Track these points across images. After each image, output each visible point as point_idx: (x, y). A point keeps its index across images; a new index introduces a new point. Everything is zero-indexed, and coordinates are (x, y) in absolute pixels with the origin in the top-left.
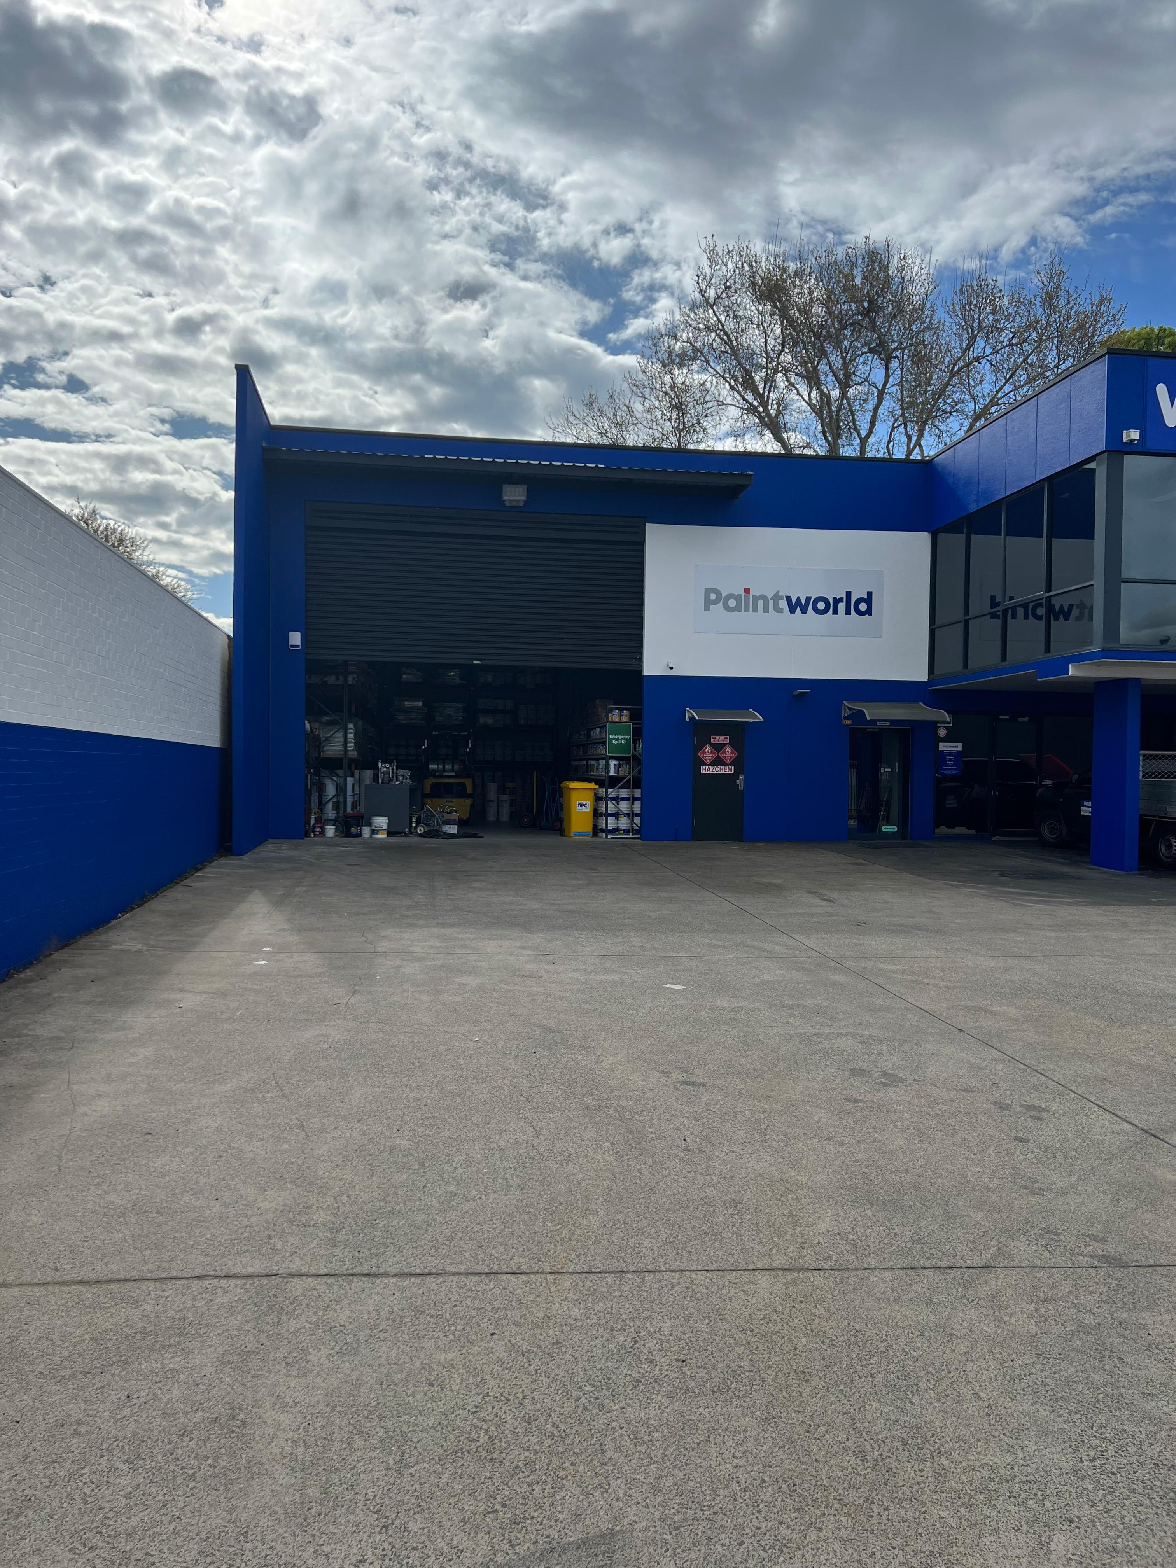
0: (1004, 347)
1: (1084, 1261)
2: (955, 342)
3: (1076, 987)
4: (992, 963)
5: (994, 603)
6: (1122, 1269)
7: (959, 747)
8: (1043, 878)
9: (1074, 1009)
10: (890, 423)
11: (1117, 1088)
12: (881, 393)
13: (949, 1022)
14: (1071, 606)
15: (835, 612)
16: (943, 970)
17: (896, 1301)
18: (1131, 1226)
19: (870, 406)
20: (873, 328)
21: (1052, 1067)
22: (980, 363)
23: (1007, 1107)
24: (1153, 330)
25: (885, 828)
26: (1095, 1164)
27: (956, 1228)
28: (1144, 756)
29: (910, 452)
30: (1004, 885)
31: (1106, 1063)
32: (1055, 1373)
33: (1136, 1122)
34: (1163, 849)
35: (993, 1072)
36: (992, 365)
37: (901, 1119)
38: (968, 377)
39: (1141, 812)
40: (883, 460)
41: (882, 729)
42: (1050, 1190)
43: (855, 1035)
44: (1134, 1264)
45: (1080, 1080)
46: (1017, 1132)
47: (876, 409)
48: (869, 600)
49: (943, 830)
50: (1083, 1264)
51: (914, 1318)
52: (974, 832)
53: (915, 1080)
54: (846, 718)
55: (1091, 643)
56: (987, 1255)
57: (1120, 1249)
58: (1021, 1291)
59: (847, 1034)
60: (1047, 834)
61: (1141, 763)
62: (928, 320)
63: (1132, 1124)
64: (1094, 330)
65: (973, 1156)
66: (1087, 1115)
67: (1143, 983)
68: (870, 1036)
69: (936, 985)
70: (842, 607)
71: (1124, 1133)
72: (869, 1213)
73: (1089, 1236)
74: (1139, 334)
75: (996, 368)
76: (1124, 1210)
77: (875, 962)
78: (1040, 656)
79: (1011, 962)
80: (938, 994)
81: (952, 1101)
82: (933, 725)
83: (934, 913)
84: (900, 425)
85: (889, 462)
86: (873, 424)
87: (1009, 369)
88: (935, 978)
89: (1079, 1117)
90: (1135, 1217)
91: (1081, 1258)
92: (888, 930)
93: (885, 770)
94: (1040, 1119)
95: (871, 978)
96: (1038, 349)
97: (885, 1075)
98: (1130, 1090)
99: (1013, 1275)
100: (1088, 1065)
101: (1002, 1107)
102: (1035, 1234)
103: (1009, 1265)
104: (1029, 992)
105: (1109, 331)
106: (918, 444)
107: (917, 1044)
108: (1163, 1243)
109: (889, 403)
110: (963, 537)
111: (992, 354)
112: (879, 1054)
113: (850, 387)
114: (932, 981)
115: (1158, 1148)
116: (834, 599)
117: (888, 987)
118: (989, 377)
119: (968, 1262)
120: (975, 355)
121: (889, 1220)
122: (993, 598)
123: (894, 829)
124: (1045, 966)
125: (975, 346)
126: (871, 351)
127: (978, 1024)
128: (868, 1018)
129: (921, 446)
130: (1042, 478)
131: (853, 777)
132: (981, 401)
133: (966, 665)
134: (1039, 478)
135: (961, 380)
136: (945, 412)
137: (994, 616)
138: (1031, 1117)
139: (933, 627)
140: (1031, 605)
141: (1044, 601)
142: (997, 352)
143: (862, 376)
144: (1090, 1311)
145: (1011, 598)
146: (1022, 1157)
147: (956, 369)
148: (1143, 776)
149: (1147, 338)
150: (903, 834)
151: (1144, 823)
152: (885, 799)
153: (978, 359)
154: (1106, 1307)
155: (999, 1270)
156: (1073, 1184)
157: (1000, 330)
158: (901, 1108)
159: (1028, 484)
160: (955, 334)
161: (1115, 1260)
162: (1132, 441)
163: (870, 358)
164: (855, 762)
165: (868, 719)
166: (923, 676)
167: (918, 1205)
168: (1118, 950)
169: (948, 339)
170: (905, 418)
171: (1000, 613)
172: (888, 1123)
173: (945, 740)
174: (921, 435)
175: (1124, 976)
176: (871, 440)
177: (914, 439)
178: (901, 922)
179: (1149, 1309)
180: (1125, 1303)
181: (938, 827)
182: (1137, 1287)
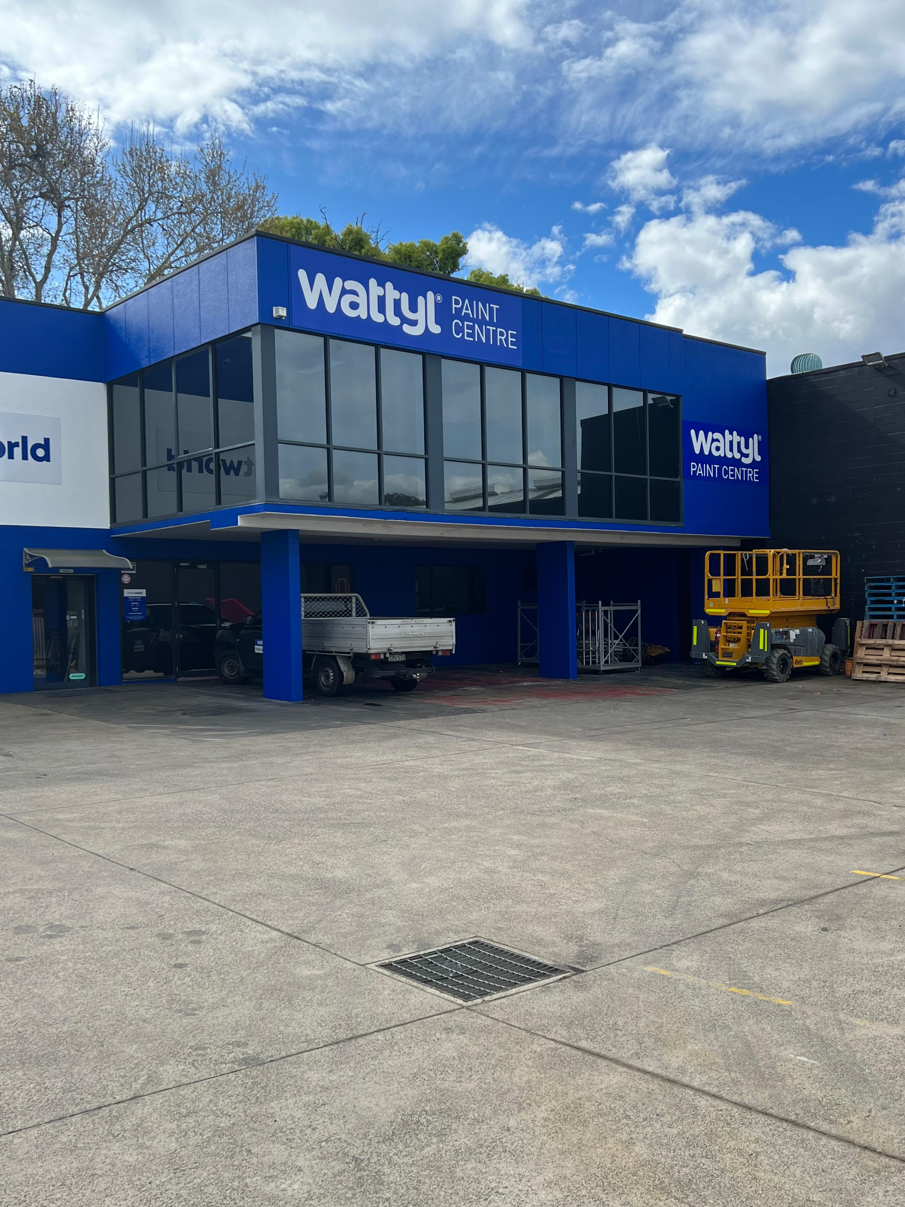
0: (174, 214)
1: (225, 1067)
2: (127, 202)
3: (242, 812)
4: (167, 799)
5: (170, 457)
6: (258, 1068)
7: (143, 593)
8: (222, 713)
9: (239, 832)
10: (66, 272)
11: (270, 900)
12: (55, 240)
13: (123, 863)
14: (240, 463)
15: (11, 456)
16: (120, 813)
17: (40, 1157)
18: (269, 1026)
19: (45, 250)
20: (43, 173)
21: (214, 890)
22: (152, 225)
23: (170, 936)
24: (302, 221)
25: (73, 676)
26: (245, 975)
27: (109, 1067)
28: (305, 598)
29: (88, 302)
30: (186, 723)
31: (262, 879)
32: (189, 1183)
33: (283, 928)
34: (323, 679)
35: (160, 904)
36: (164, 229)
37: (64, 969)
38: (141, 236)
39: (304, 648)
40: (59, 308)
41: (66, 577)
42: (202, 1008)
43: (22, 892)
44: (269, 1059)
45: (238, 898)
46: (177, 959)
47: (50, 255)
48: (46, 445)
49: (133, 674)
50: (225, 1071)
51: (56, 1170)
52: (162, 674)
53: (81, 927)
54: (28, 565)
55: (254, 497)
56: (136, 1086)
57: (259, 1050)
58: (165, 1113)
59: (15, 892)
60: (226, 672)
61: (303, 604)
62: (99, 175)
63: (279, 930)
64: (252, 214)
65: (132, 992)
66: (242, 931)
67: (299, 801)
68: (39, 890)
69: (112, 828)
70: (18, 451)
71: (272, 940)
72: (20, 1073)
73: (232, 1044)
74: (292, 223)
75: (168, 233)
76: (265, 1012)
77: (52, 813)
78: (212, 507)
79: (186, 796)
80: (114, 837)
81: (118, 940)
82: (117, 572)
83: (117, 757)
84: (76, 275)
85: (66, 310)
86: (48, 269)
87: (179, 235)
88: (111, 821)
89: (234, 933)
90: (274, 1016)
91: (223, 1066)
92: (68, 779)
93: (71, 618)
94: (199, 942)
95: (46, 831)
96: (204, 221)
97: (51, 926)
98: (280, 900)
99: (159, 1099)
100: (247, 884)
101: (165, 937)
102: (184, 1054)
103: (157, 1090)
104: (201, 822)
105: (265, 216)
106: (96, 295)
107: (87, 890)
108: (295, 1034)
109: (62, 250)
110: (137, 390)
111: (163, 219)
112: (47, 907)
113: (22, 229)
114: (109, 824)
115: (299, 948)
116: (9, 443)
117: (62, 837)
118: (161, 240)
119: (118, 1097)
120: (147, 217)
121: (40, 1076)
122: (169, 451)
123: (82, 676)
124: (216, 796)
125: (147, 209)
126: (42, 195)
127: (149, 861)
128: (39, 872)
129: (98, 298)
130: (207, 341)
131: (38, 625)
132: (155, 262)
133: (145, 515)
134: (204, 341)
135: (134, 239)
136: (120, 268)
137: (170, 468)
138: (191, 942)
139: (112, 476)
140: (205, 459)
141: (213, 456)
142: (168, 217)
143: (35, 219)
144: (227, 1114)
145: (186, 452)
146: (179, 983)
147: (129, 228)
148: (305, 616)
149: (299, 228)
150: (91, 681)
151: (307, 658)
152: (72, 647)
153: (150, 222)
154: (240, 1106)
155: (146, 1097)
156: (223, 998)
157: (169, 198)
158: (65, 957)
159: (194, 345)
160: (127, 194)
161: (253, 1060)
162: (280, 317)
163: (42, 203)
164: (41, 611)
165: (50, 566)
166: (106, 525)
167: (73, 1052)
168: (281, 773)
169: (120, 197)
170: (81, 268)
171: (175, 466)
172: (50, 975)
173: (130, 586)
174: (98, 287)
175: (284, 797)
176: (47, 286)
177: (91, 290)
178: (82, 770)
179: (278, 1097)
180: (258, 1098)
181: (127, 671)
182: (270, 1080)
